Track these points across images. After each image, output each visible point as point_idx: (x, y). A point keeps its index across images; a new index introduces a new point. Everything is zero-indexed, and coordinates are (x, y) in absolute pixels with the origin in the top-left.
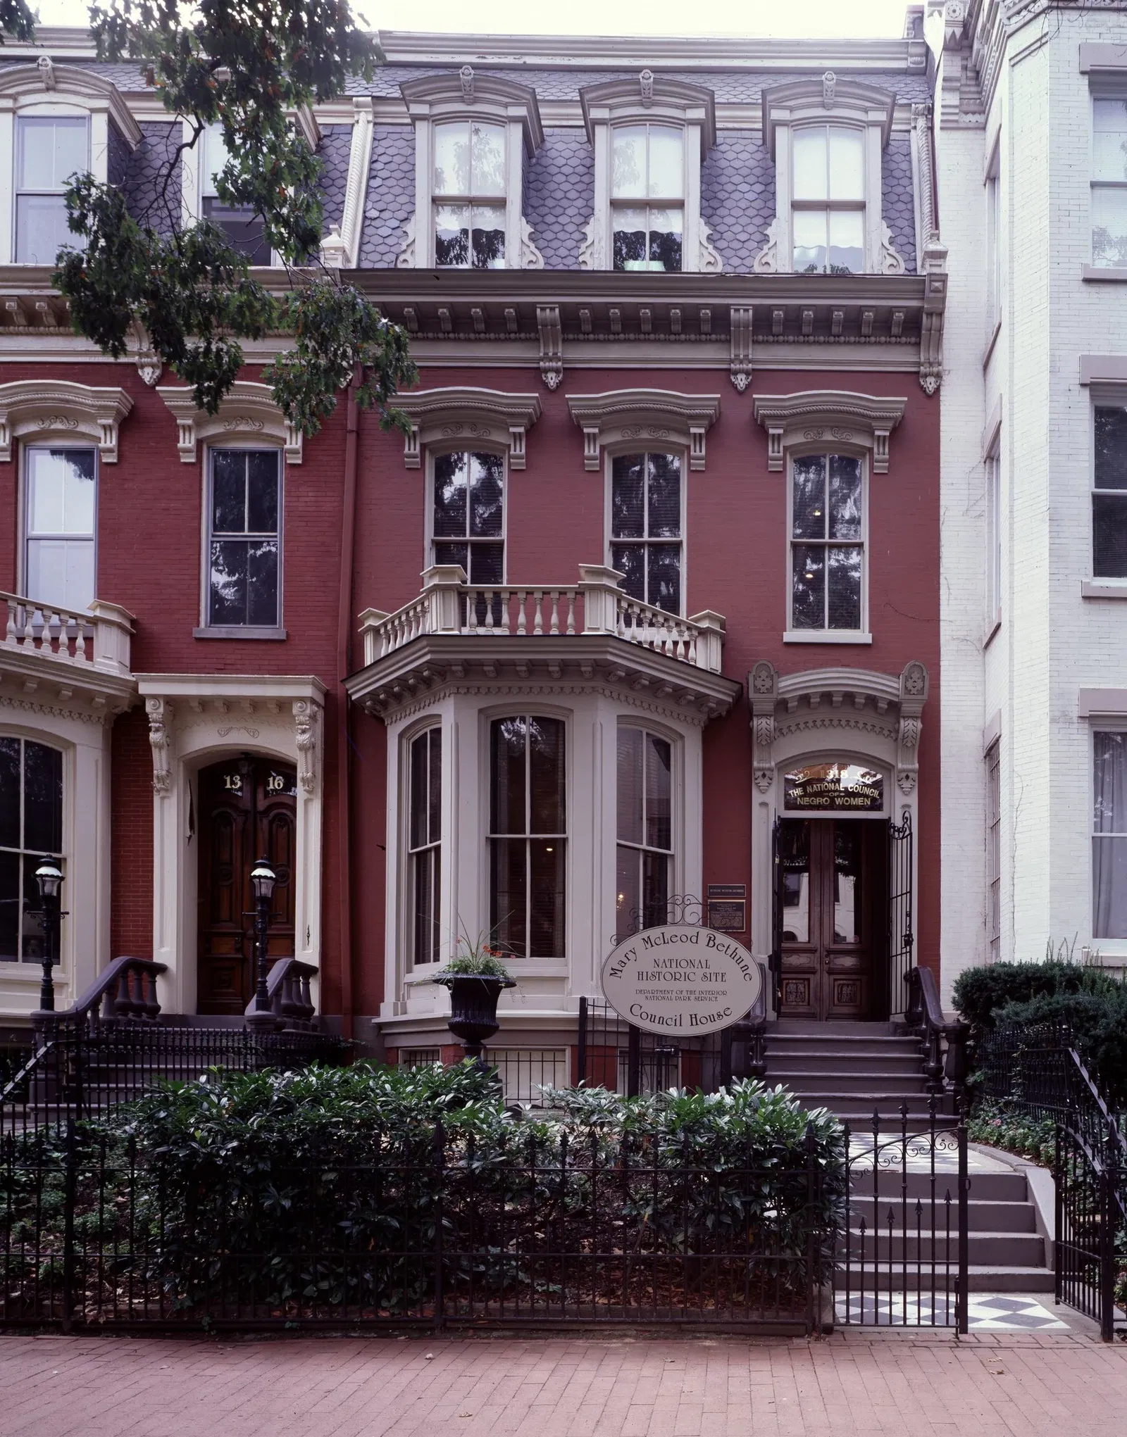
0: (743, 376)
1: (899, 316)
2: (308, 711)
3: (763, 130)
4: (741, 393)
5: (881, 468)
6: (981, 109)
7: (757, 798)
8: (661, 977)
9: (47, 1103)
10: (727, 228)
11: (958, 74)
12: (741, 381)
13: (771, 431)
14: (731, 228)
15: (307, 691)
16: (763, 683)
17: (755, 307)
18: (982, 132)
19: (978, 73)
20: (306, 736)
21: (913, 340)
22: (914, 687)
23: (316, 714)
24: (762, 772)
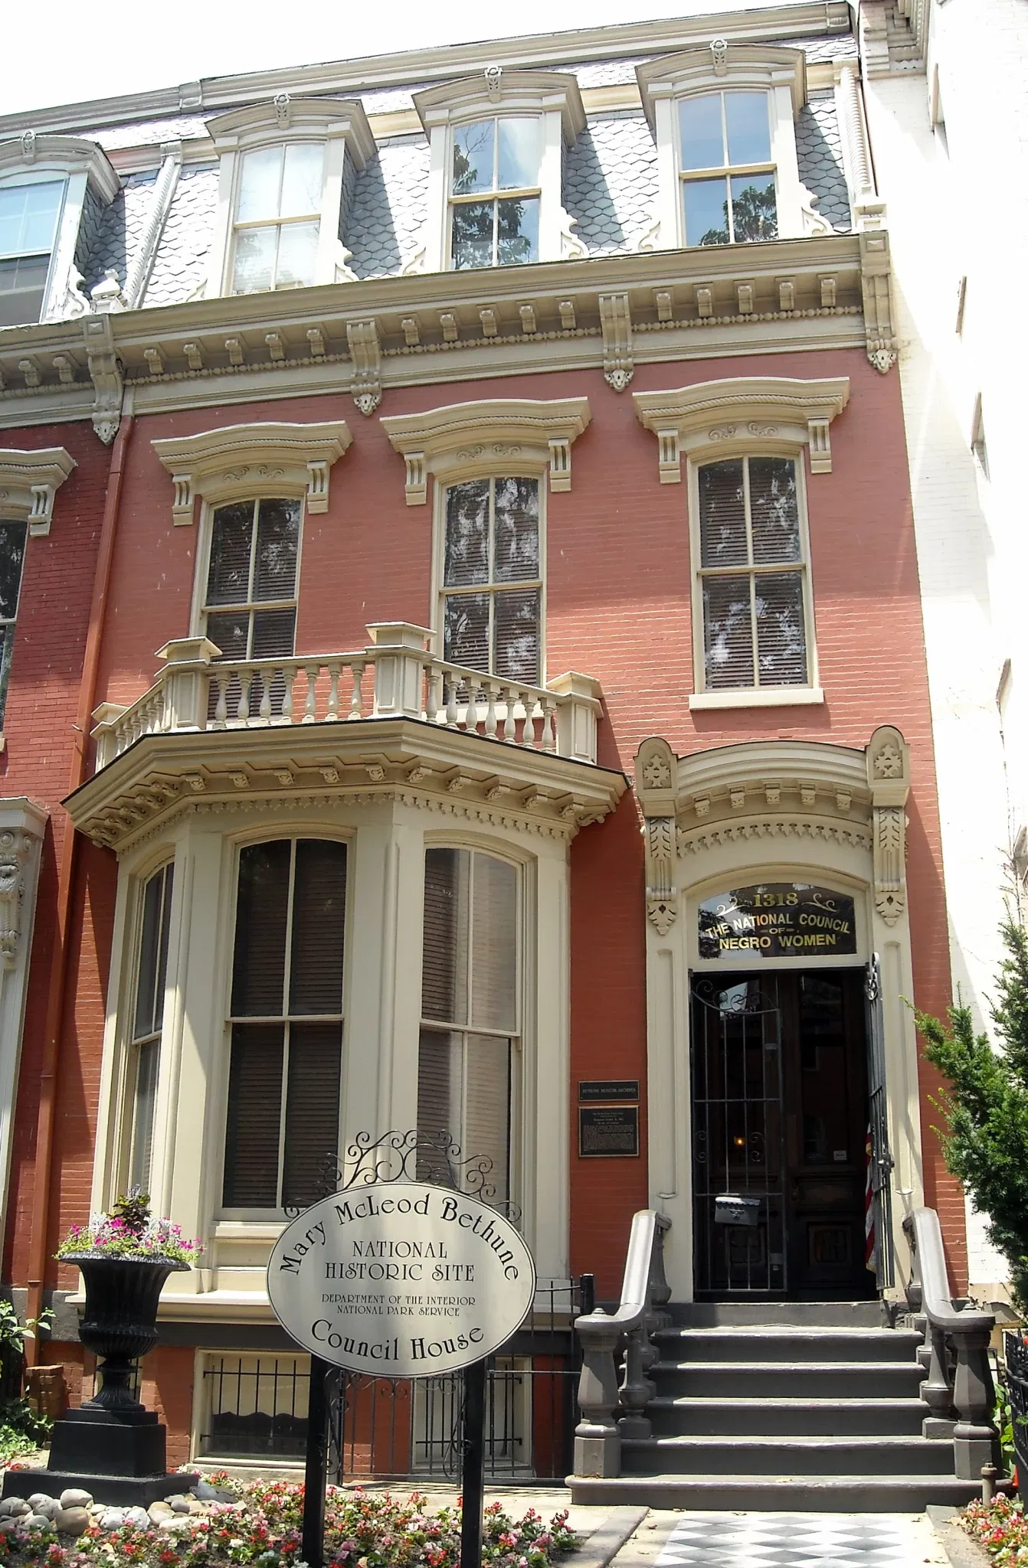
0: (622, 373)
1: (829, 285)
2: (17, 848)
3: (644, 108)
4: (619, 393)
5: (821, 466)
6: (917, 55)
7: (652, 942)
8: (365, 1273)
10: (600, 212)
11: (883, 25)
12: (619, 379)
13: (660, 435)
14: (605, 212)
15: (17, 820)
16: (657, 773)
17: (633, 294)
18: (923, 77)
19: (908, 20)
20: (11, 880)
21: (854, 309)
22: (888, 767)
23: (26, 850)
24: (659, 904)
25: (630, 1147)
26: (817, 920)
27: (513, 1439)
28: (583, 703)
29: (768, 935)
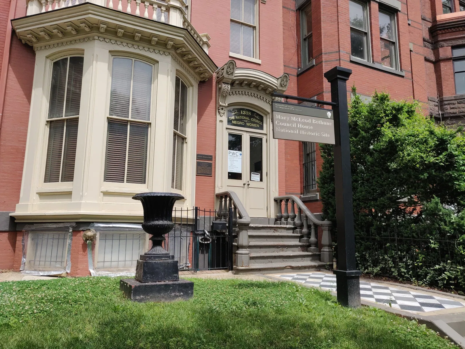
7: (218, 118)
16: (230, 70)
22: (283, 84)
25: (210, 173)
26: (255, 120)
29: (244, 122)
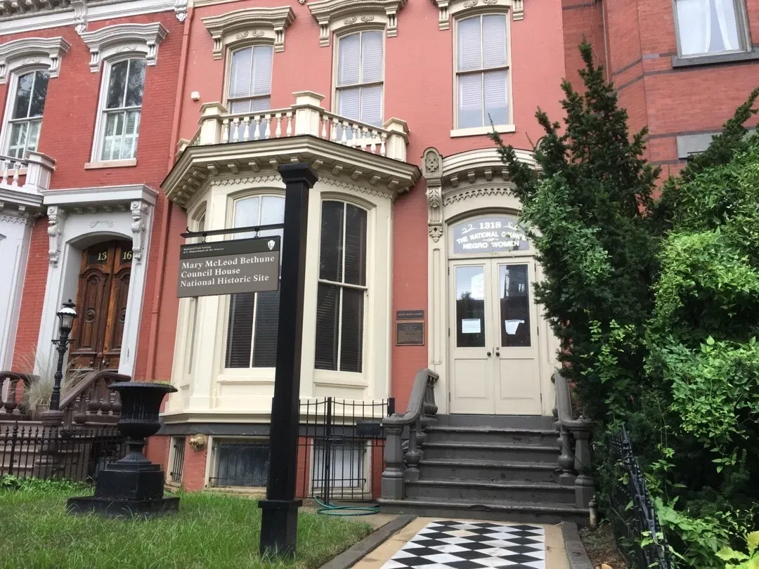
2: (139, 207)
5: (518, 16)
7: (431, 245)
9: (67, 450)
13: (440, 5)
15: (138, 194)
16: (432, 165)
20: (138, 223)
23: (146, 209)
24: (434, 227)
25: (420, 340)
27: (363, 479)
28: (399, 134)
29: (486, 242)
